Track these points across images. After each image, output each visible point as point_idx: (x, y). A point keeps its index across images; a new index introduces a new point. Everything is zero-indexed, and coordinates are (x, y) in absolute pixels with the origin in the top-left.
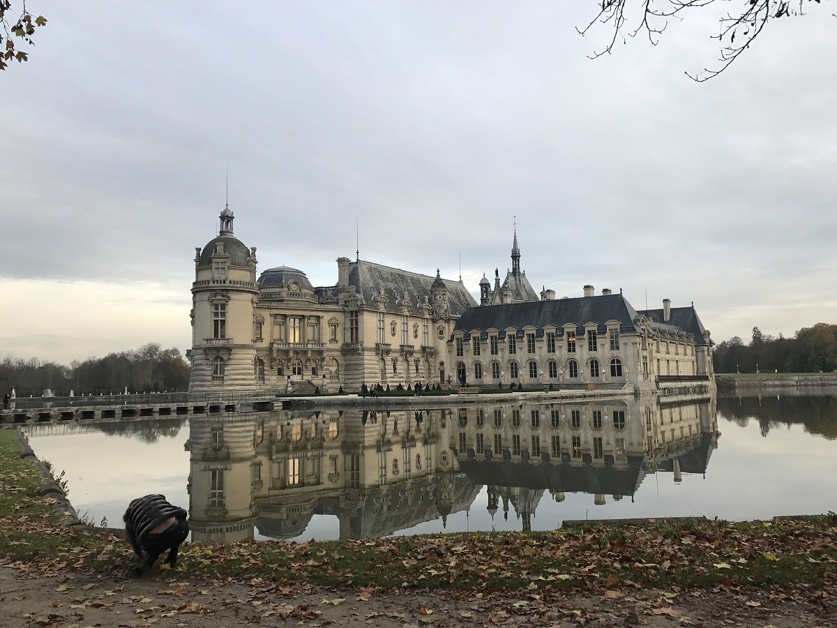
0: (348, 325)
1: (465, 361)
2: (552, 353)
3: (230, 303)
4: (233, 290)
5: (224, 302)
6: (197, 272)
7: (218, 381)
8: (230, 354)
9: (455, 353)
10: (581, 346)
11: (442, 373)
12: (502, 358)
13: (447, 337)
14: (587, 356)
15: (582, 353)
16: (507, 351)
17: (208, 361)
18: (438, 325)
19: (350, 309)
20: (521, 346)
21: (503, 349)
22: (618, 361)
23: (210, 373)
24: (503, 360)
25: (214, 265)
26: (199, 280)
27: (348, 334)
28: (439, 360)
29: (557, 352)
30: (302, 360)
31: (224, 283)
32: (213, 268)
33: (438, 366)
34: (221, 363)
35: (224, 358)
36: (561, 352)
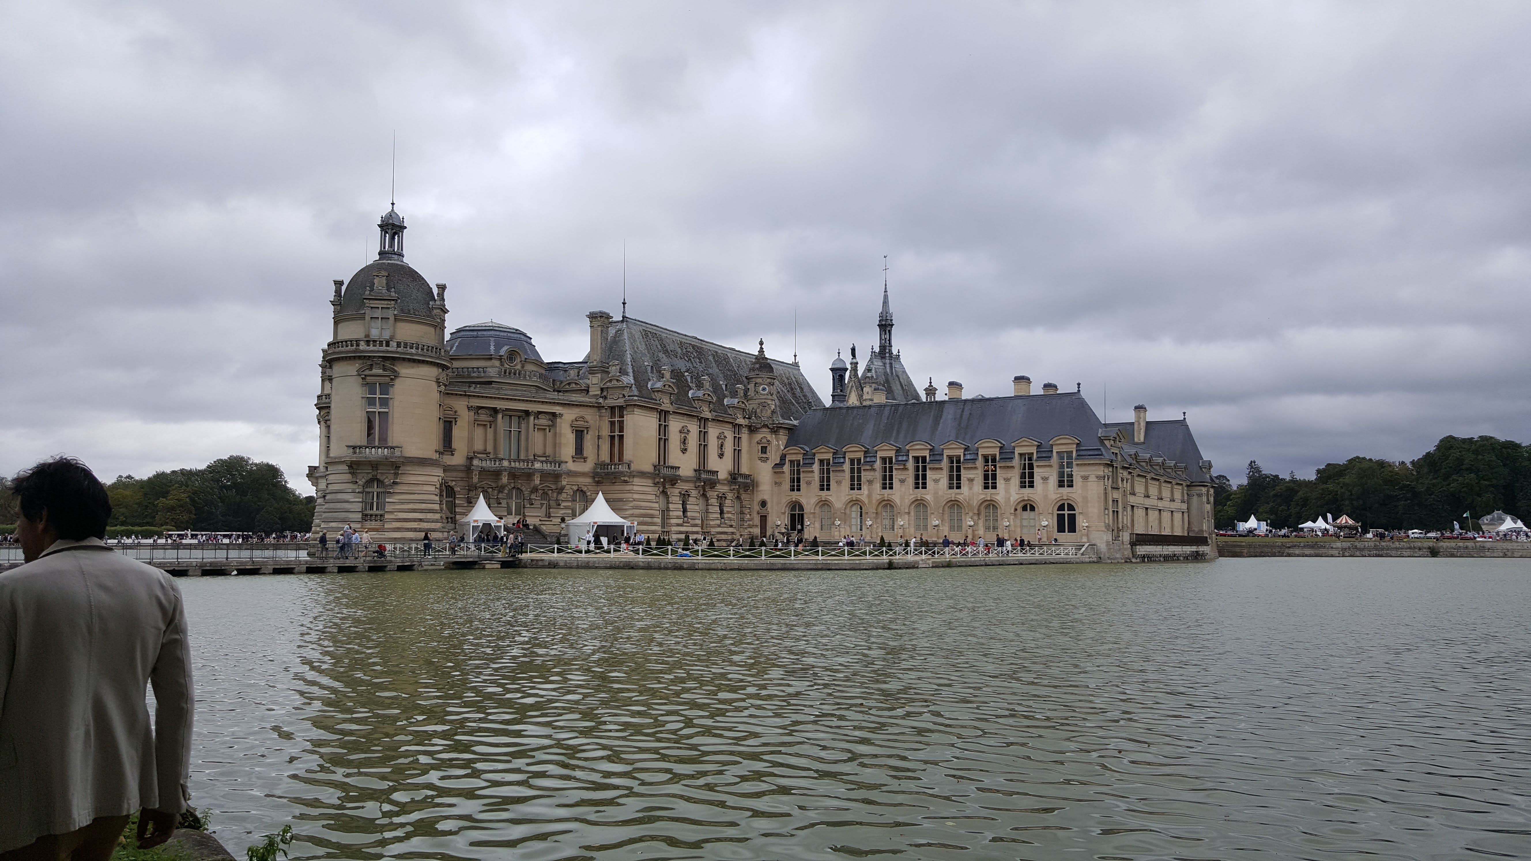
0: (606, 432)
1: (803, 501)
2: (955, 491)
3: (398, 382)
4: (404, 359)
5: (387, 379)
6: (336, 323)
7: (373, 523)
8: (396, 475)
9: (787, 485)
10: (1007, 480)
11: (764, 519)
12: (869, 496)
13: (774, 457)
14: (1017, 497)
15: (1007, 491)
16: (878, 485)
17: (355, 486)
18: (758, 437)
19: (610, 402)
20: (903, 477)
21: (870, 482)
22: (1071, 508)
23: (358, 507)
24: (870, 502)
25: (369, 313)
26: (340, 338)
27: (605, 447)
28: (758, 497)
29: (965, 488)
30: (523, 489)
31: (388, 345)
32: (367, 318)
33: (756, 507)
34: (379, 490)
35: (386, 480)
36: (971, 489)
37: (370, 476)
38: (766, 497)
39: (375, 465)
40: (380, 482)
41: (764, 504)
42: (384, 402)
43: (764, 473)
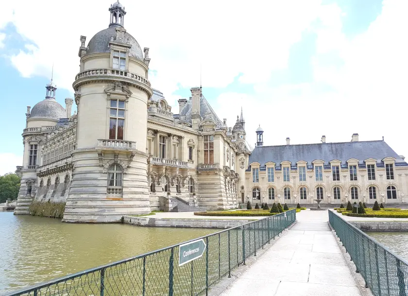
0: (202, 148)
1: (260, 186)
2: (336, 181)
3: (130, 100)
4: (134, 86)
5: (124, 98)
7: (115, 194)
8: (131, 161)
9: (251, 179)
10: (362, 176)
11: (243, 194)
12: (294, 184)
13: (246, 167)
14: (368, 183)
15: (363, 181)
16: (298, 179)
17: (101, 169)
18: (240, 157)
19: (205, 133)
21: (294, 177)
24: (295, 186)
27: (202, 156)
28: (240, 185)
31: (126, 75)
33: (240, 189)
34: (118, 172)
35: (123, 165)
36: (345, 180)
37: (113, 162)
38: (244, 184)
39: (115, 154)
40: (119, 166)
41: (243, 188)
42: (122, 111)
43: (242, 174)
